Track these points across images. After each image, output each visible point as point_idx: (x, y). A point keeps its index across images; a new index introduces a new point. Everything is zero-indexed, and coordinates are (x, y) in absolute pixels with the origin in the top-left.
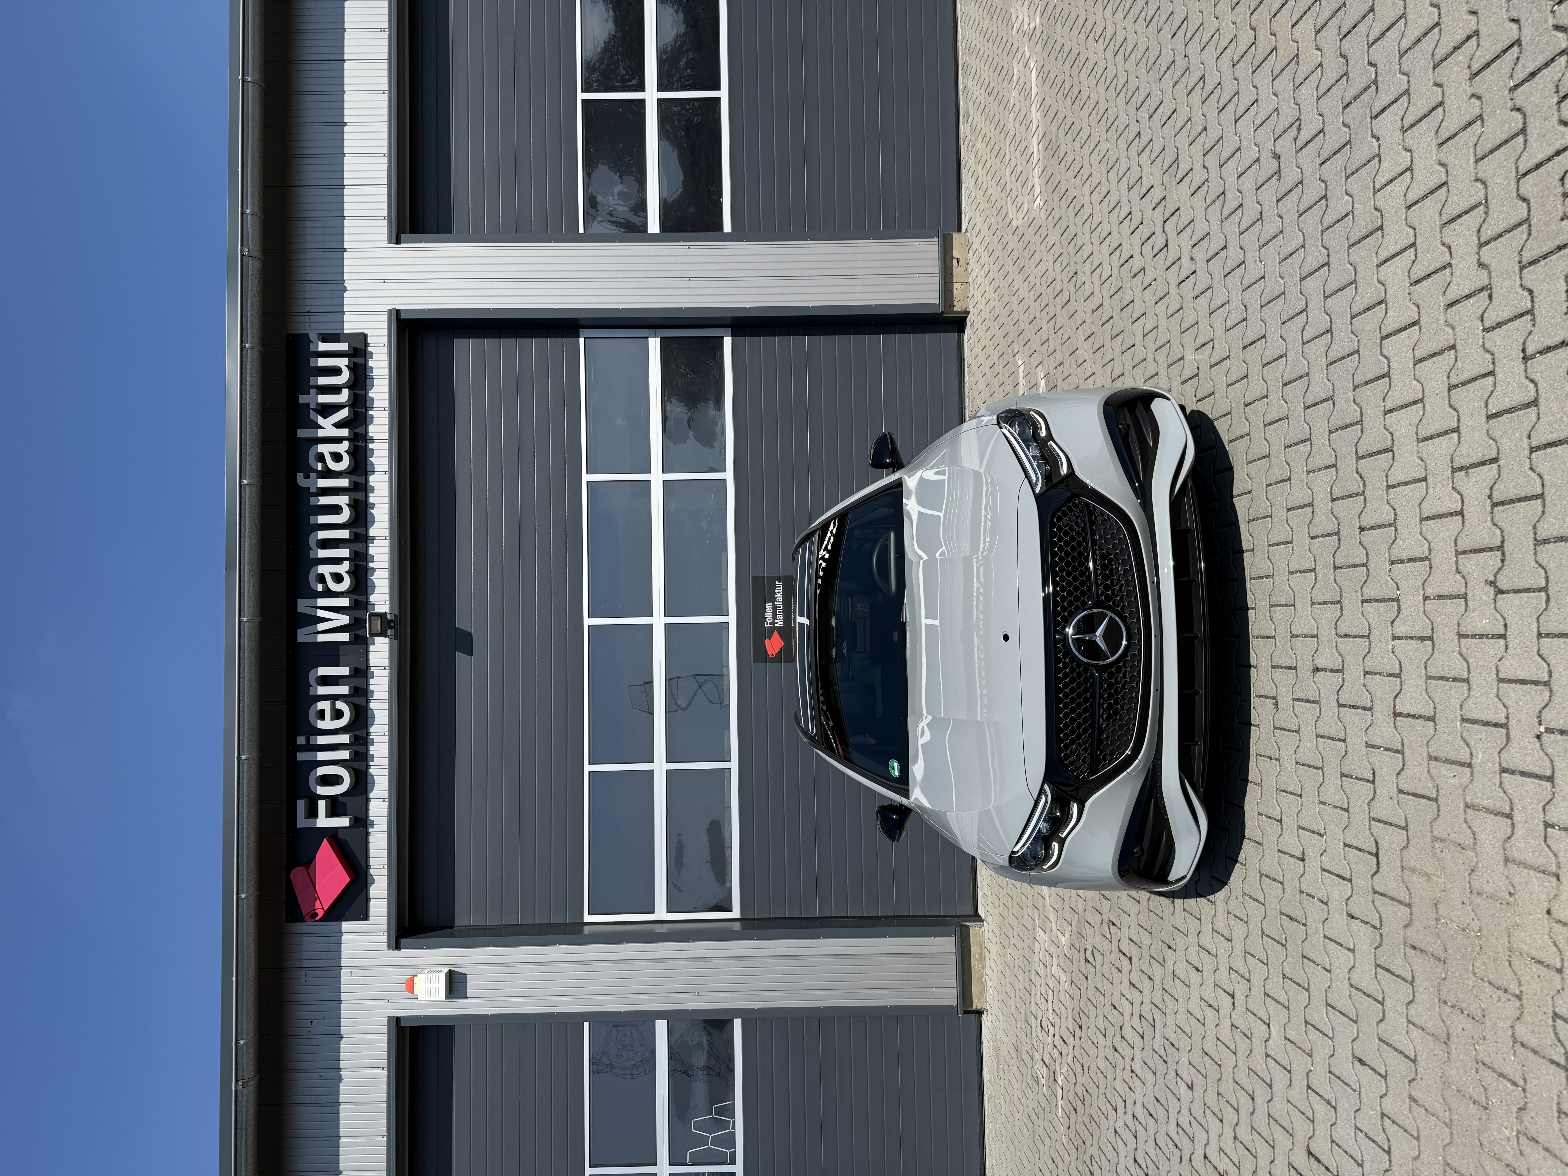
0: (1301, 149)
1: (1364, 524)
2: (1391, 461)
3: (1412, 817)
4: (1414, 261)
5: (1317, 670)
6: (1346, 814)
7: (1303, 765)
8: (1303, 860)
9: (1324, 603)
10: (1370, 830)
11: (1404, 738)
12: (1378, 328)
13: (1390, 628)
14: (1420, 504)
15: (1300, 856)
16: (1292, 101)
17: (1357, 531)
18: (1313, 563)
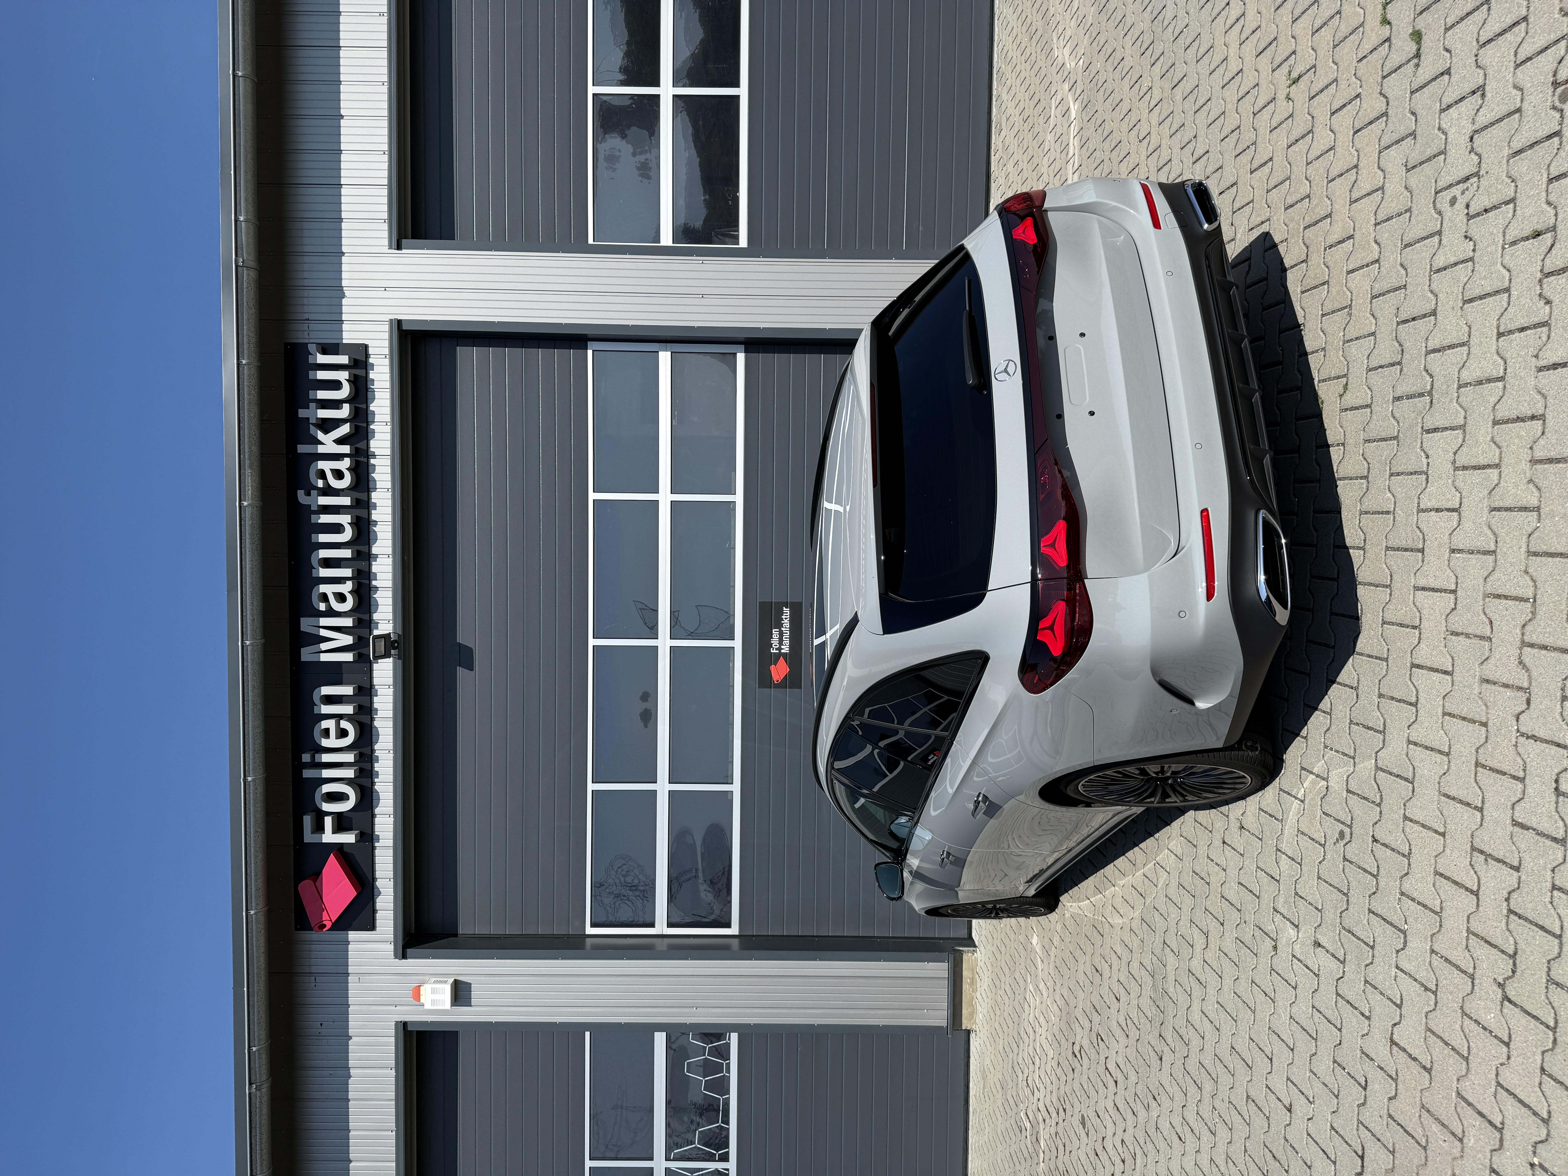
1: (1378, 837)
2: (1410, 794)
3: (1400, 1148)
4: (1453, 609)
5: (1317, 944)
6: (1336, 1101)
7: (1297, 1022)
8: (1290, 1110)
9: (1331, 885)
10: (1358, 1130)
11: (1399, 1070)
12: (1409, 651)
13: (1394, 955)
14: (1436, 856)
15: (1288, 1106)
17: (1371, 839)
18: (1323, 840)
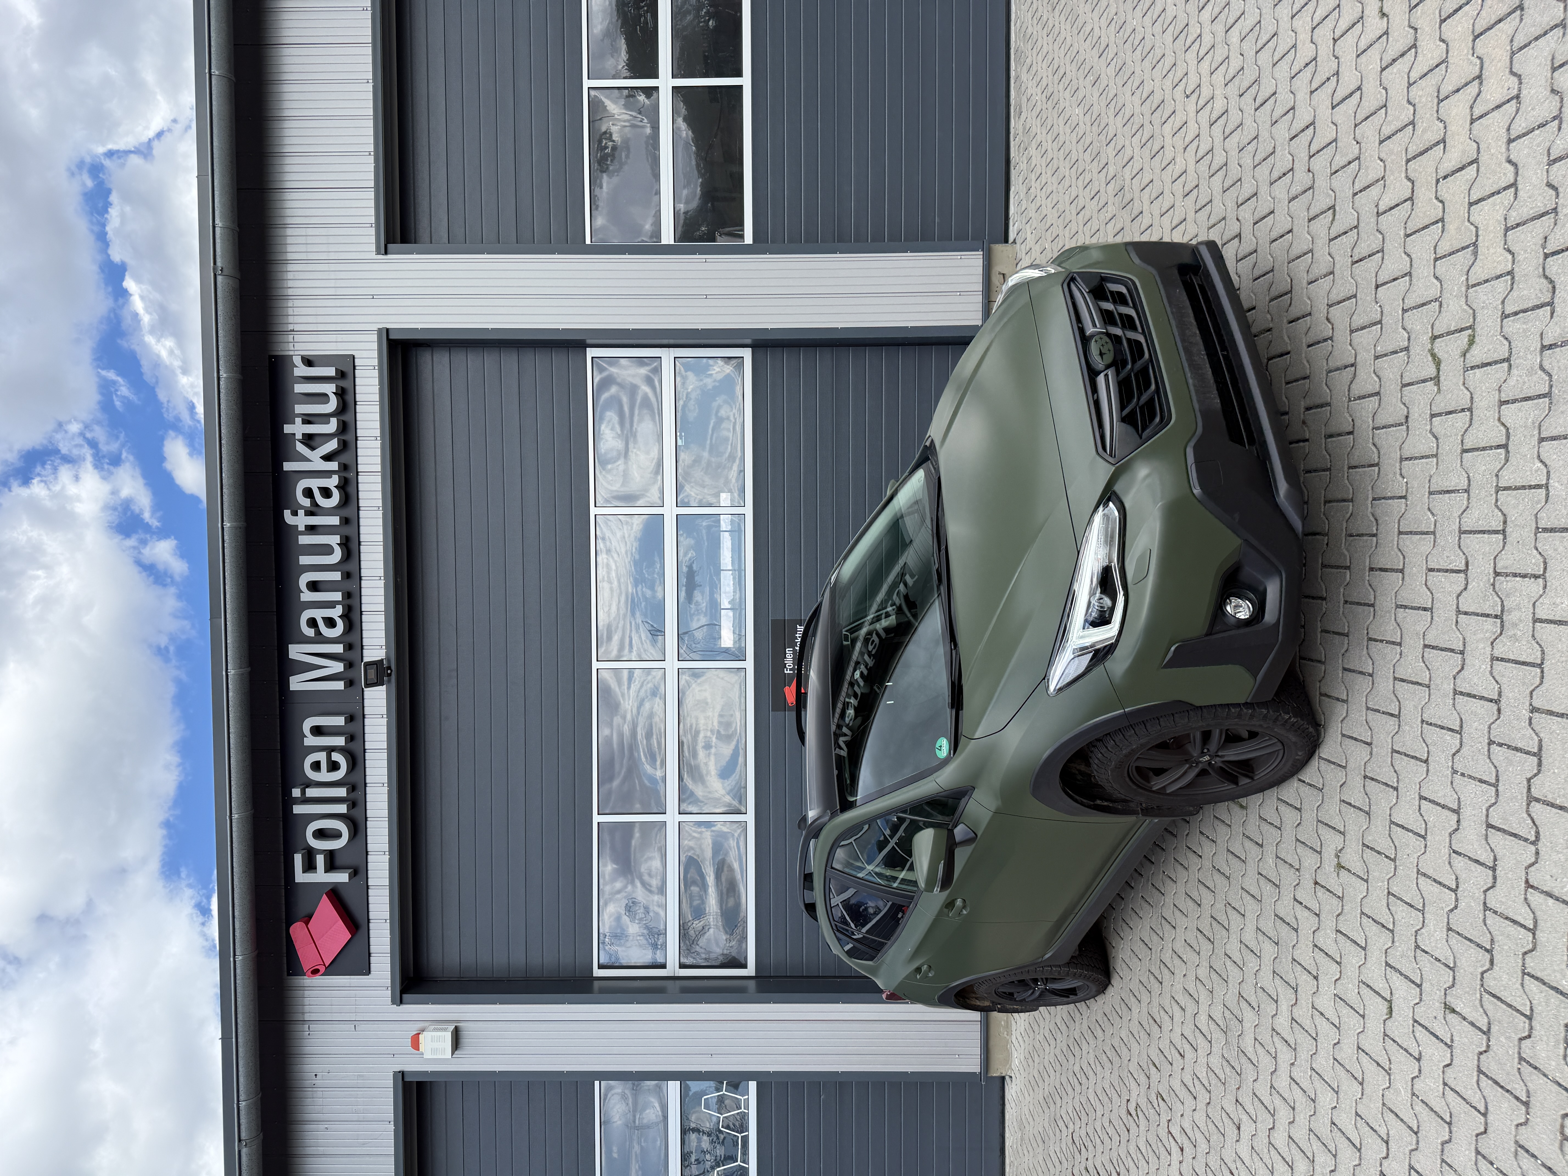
0: (1472, 368)
5: (1450, 1008)
7: (1422, 1101)
9: (1466, 939)
16: (1464, 300)
17: (1523, 883)
18: (1454, 883)
